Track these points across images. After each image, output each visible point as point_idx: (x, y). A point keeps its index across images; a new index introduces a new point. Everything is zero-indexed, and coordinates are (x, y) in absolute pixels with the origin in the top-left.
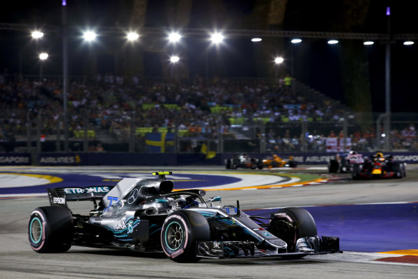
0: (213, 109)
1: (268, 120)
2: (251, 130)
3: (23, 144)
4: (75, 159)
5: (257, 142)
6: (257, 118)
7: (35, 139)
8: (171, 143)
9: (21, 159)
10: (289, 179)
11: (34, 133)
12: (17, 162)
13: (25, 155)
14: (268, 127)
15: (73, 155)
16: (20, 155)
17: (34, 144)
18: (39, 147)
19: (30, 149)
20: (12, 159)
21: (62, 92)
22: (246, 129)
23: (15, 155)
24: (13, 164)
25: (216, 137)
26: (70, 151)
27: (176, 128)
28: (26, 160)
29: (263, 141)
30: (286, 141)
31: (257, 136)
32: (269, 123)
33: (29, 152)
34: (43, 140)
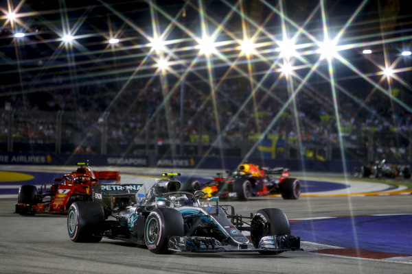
0: (322, 118)
1: (376, 129)
2: (359, 138)
3: (142, 147)
4: (190, 162)
5: (365, 150)
6: (365, 127)
7: (153, 142)
8: (281, 149)
9: (139, 161)
10: (397, 187)
11: (152, 137)
12: (135, 164)
13: (143, 157)
14: (377, 136)
15: (189, 159)
16: (138, 157)
17: (152, 147)
18: (156, 151)
19: (147, 152)
20: (131, 161)
21: (179, 99)
22: (354, 137)
23: (133, 157)
24: (132, 165)
25: (325, 145)
26: (185, 155)
27: (287, 135)
28: (144, 161)
29: (371, 149)
30: (393, 150)
31: (365, 145)
32: (377, 133)
33: (147, 154)
34: (160, 143)
